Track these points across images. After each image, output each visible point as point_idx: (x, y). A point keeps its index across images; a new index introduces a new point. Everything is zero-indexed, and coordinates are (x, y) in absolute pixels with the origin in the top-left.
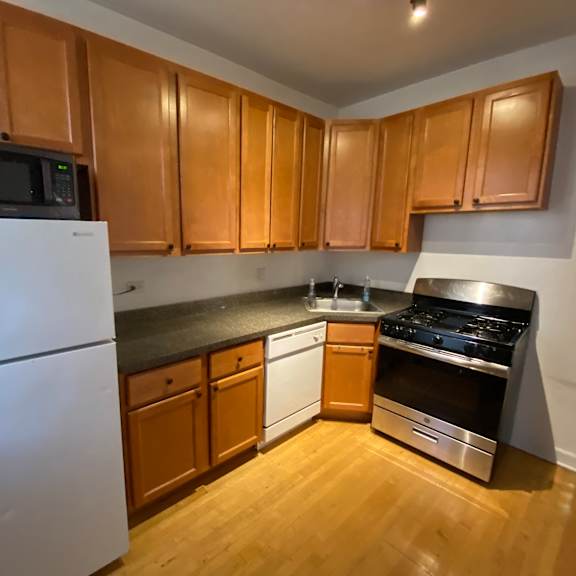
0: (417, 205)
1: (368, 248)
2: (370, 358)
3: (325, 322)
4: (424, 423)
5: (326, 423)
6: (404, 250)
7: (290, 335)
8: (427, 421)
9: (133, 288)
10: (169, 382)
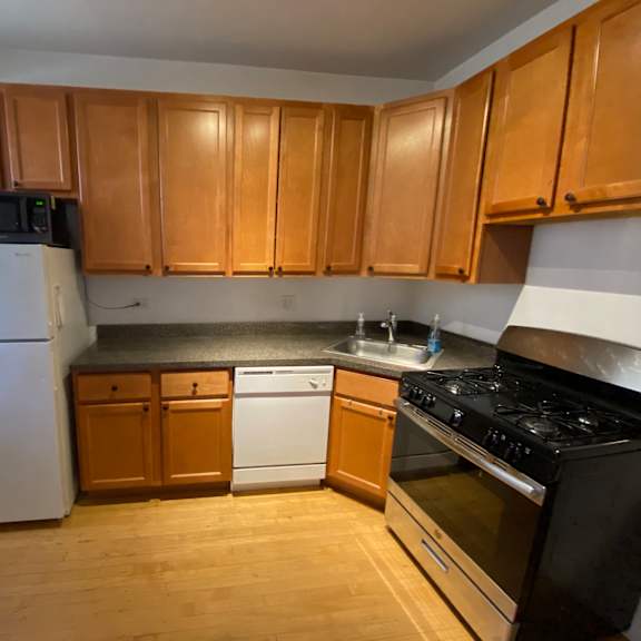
0: (491, 212)
1: (432, 275)
2: (391, 425)
3: (332, 367)
4: (435, 538)
5: (336, 495)
6: (473, 279)
7: (271, 373)
8: (439, 536)
9: (138, 304)
10: (114, 389)
